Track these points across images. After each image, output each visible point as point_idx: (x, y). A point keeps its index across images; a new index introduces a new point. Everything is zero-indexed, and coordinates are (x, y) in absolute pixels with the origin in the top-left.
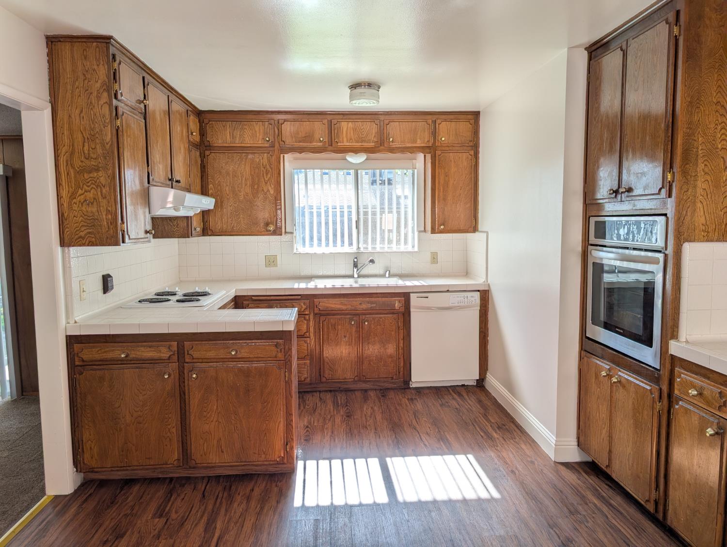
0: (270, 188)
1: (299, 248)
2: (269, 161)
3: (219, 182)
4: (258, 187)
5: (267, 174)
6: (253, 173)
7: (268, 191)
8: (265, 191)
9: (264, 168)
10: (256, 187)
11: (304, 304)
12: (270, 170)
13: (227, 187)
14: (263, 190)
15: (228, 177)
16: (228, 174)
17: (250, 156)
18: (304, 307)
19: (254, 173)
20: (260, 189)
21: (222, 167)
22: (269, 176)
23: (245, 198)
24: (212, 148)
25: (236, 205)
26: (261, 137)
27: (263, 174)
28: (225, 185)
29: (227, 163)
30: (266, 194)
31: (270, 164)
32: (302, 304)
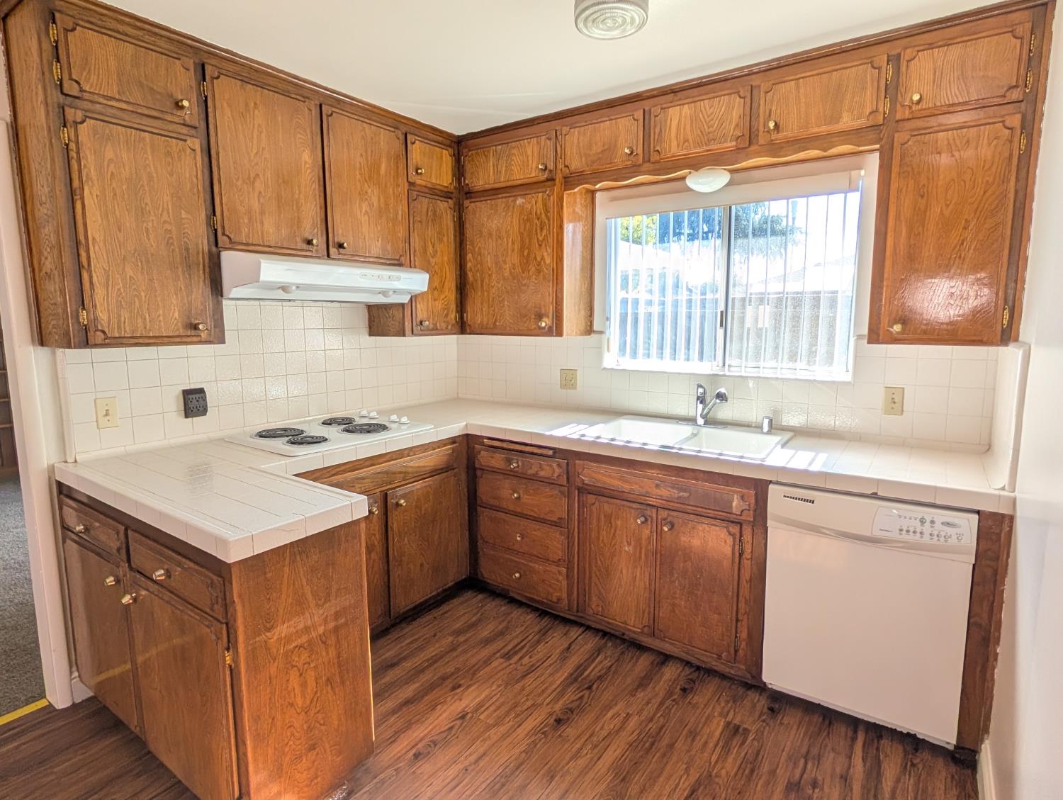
0: (545, 254)
1: (611, 359)
2: (545, 205)
3: (480, 248)
4: (529, 254)
5: (542, 229)
6: (522, 230)
7: (543, 258)
8: (539, 259)
9: (538, 219)
10: (526, 254)
11: (559, 465)
12: (547, 222)
13: (489, 257)
14: (535, 258)
15: (490, 240)
16: (490, 234)
17: (520, 201)
18: (558, 471)
19: (525, 229)
20: (532, 256)
21: (483, 224)
22: (545, 232)
23: (510, 272)
24: (473, 195)
25: (500, 286)
26: (534, 166)
27: (536, 231)
28: (486, 253)
29: (489, 217)
30: (539, 264)
31: (547, 211)
32: (555, 465)
